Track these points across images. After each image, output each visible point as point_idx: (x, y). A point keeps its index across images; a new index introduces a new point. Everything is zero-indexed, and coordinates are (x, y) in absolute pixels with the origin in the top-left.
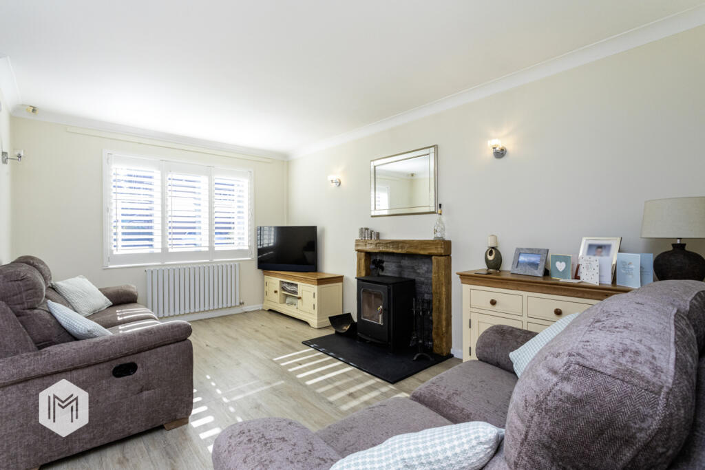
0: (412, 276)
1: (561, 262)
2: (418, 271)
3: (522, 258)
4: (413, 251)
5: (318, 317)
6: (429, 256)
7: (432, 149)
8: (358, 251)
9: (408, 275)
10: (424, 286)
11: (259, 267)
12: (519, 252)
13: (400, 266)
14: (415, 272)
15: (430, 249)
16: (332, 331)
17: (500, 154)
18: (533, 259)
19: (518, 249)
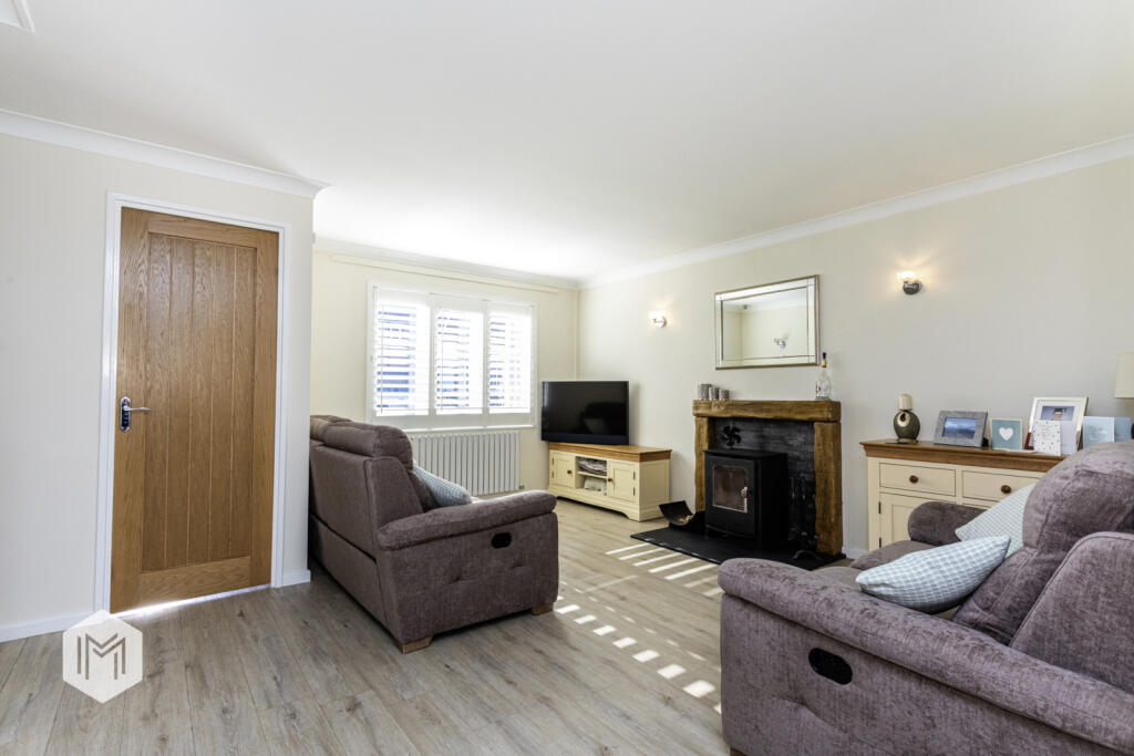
0: (782, 449)
1: (1006, 428)
2: (790, 442)
3: (949, 424)
4: (785, 415)
5: (641, 505)
6: (810, 423)
7: (812, 281)
8: (698, 415)
9: (773, 447)
10: (798, 463)
11: (543, 438)
12: (945, 416)
13: (763, 437)
14: (786, 444)
15: (812, 412)
16: (664, 525)
17: (912, 289)
18: (966, 425)
19: (942, 413)
